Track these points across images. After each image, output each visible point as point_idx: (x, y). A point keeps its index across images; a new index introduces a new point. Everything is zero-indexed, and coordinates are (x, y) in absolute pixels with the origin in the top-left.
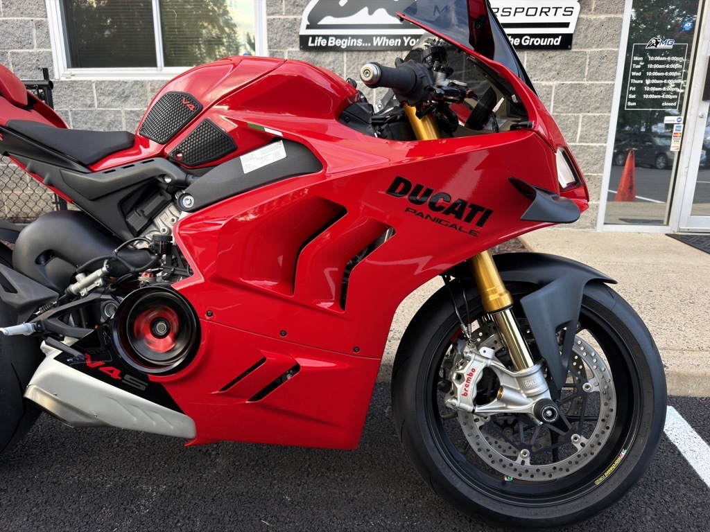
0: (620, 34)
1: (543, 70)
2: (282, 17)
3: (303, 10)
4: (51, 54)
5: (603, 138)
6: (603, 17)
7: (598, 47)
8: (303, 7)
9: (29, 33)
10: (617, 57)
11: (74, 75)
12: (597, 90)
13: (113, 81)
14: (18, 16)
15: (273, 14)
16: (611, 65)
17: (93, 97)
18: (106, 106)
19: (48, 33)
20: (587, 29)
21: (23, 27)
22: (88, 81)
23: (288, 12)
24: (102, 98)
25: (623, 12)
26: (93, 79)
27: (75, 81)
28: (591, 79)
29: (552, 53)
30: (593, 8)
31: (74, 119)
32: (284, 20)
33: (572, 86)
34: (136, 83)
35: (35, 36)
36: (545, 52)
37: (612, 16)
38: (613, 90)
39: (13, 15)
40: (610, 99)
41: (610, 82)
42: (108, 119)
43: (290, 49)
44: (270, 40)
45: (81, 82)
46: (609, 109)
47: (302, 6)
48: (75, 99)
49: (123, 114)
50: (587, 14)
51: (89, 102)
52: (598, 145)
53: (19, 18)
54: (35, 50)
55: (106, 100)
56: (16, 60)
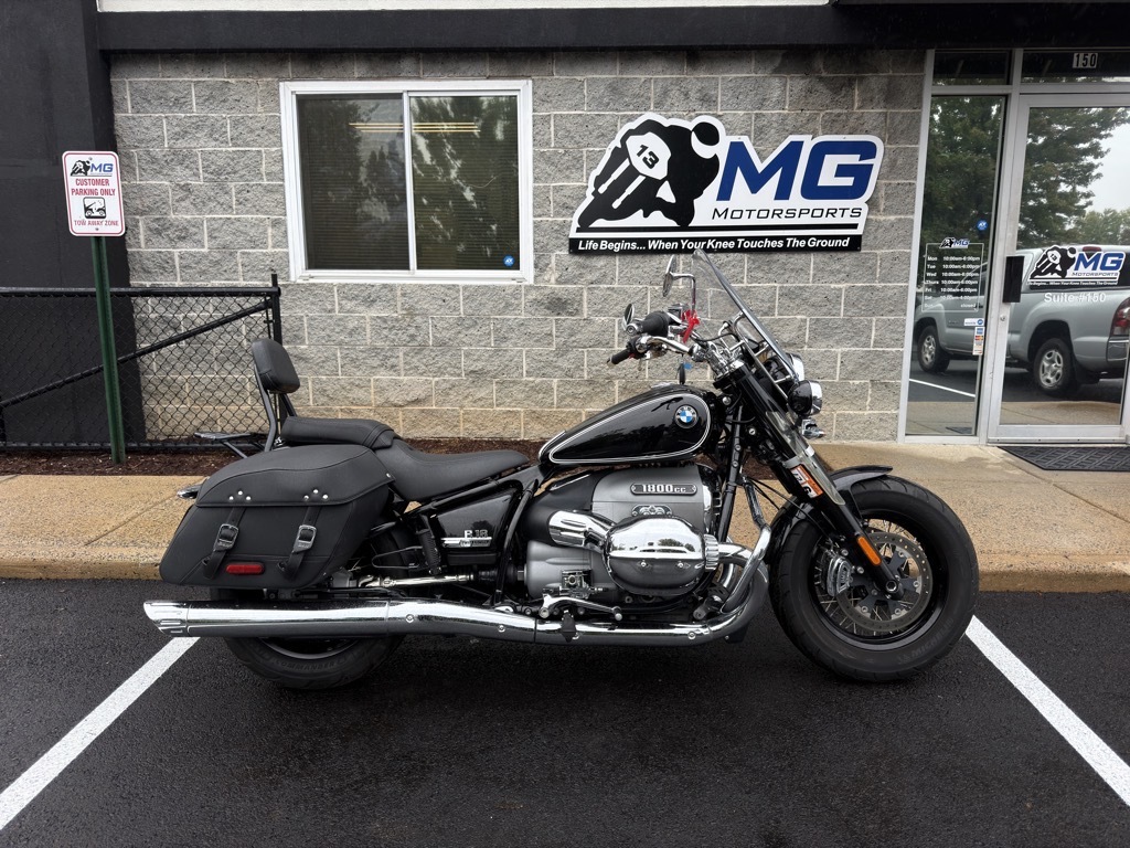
0: (911, 235)
1: (832, 272)
2: (550, 219)
4: (287, 254)
5: (899, 342)
6: (892, 218)
7: (889, 248)
9: (265, 232)
10: (909, 258)
11: (312, 277)
12: (890, 293)
13: (358, 284)
14: (253, 214)
15: (540, 216)
16: (904, 267)
17: (334, 301)
18: (348, 311)
19: (286, 231)
20: (876, 230)
21: (259, 225)
22: (329, 284)
23: (557, 214)
24: (343, 302)
25: (913, 213)
26: (335, 281)
27: (314, 284)
28: (883, 281)
29: (840, 255)
30: (882, 209)
31: (310, 325)
32: (552, 222)
33: (863, 288)
34: (385, 286)
35: (270, 234)
36: (834, 254)
37: (902, 217)
38: (907, 292)
39: (247, 212)
40: (905, 302)
41: (903, 284)
42: (351, 326)
43: (558, 253)
44: (536, 243)
45: (322, 285)
46: (904, 312)
47: (572, 208)
48: (313, 303)
49: (368, 320)
50: (876, 215)
51: (329, 307)
52: (894, 350)
53: (255, 216)
54: (270, 250)
55: (349, 305)
56: (246, 261)
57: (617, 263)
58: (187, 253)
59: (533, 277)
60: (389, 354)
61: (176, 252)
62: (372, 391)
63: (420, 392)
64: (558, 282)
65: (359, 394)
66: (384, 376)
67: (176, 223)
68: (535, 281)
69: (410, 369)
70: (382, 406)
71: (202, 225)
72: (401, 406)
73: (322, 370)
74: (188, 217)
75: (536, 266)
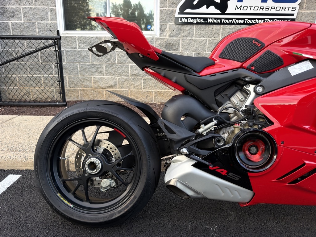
0: (315, 19)
2: (167, 9)
3: (177, 6)
4: (57, 24)
6: (308, 11)
8: (177, 4)
9: (47, 14)
11: (67, 34)
13: (86, 37)
15: (163, 7)
17: (76, 44)
18: (82, 48)
19: (56, 14)
20: (301, 17)
21: (44, 11)
22: (74, 37)
23: (170, 7)
24: (80, 44)
26: (77, 36)
27: (68, 37)
30: (304, 8)
31: (67, 54)
32: (168, 10)
35: (49, 15)
37: (312, 11)
39: (39, 5)
42: (83, 54)
43: (170, 23)
44: (161, 19)
45: (71, 37)
48: (67, 45)
50: (302, 10)
51: (74, 46)
53: (43, 7)
54: (49, 22)
55: (82, 45)
56: (40, 26)
57: (195, 28)
58: (14, 23)
59: (159, 34)
60: (99, 66)
61: (10, 22)
62: (93, 82)
63: (112, 82)
64: (170, 36)
65: (88, 83)
66: (97, 76)
67: (9, 10)
68: (160, 36)
69: (108, 73)
70: (97, 88)
71: (20, 10)
72: (104, 88)
73: (72, 73)
74: (14, 7)
75: (160, 29)
